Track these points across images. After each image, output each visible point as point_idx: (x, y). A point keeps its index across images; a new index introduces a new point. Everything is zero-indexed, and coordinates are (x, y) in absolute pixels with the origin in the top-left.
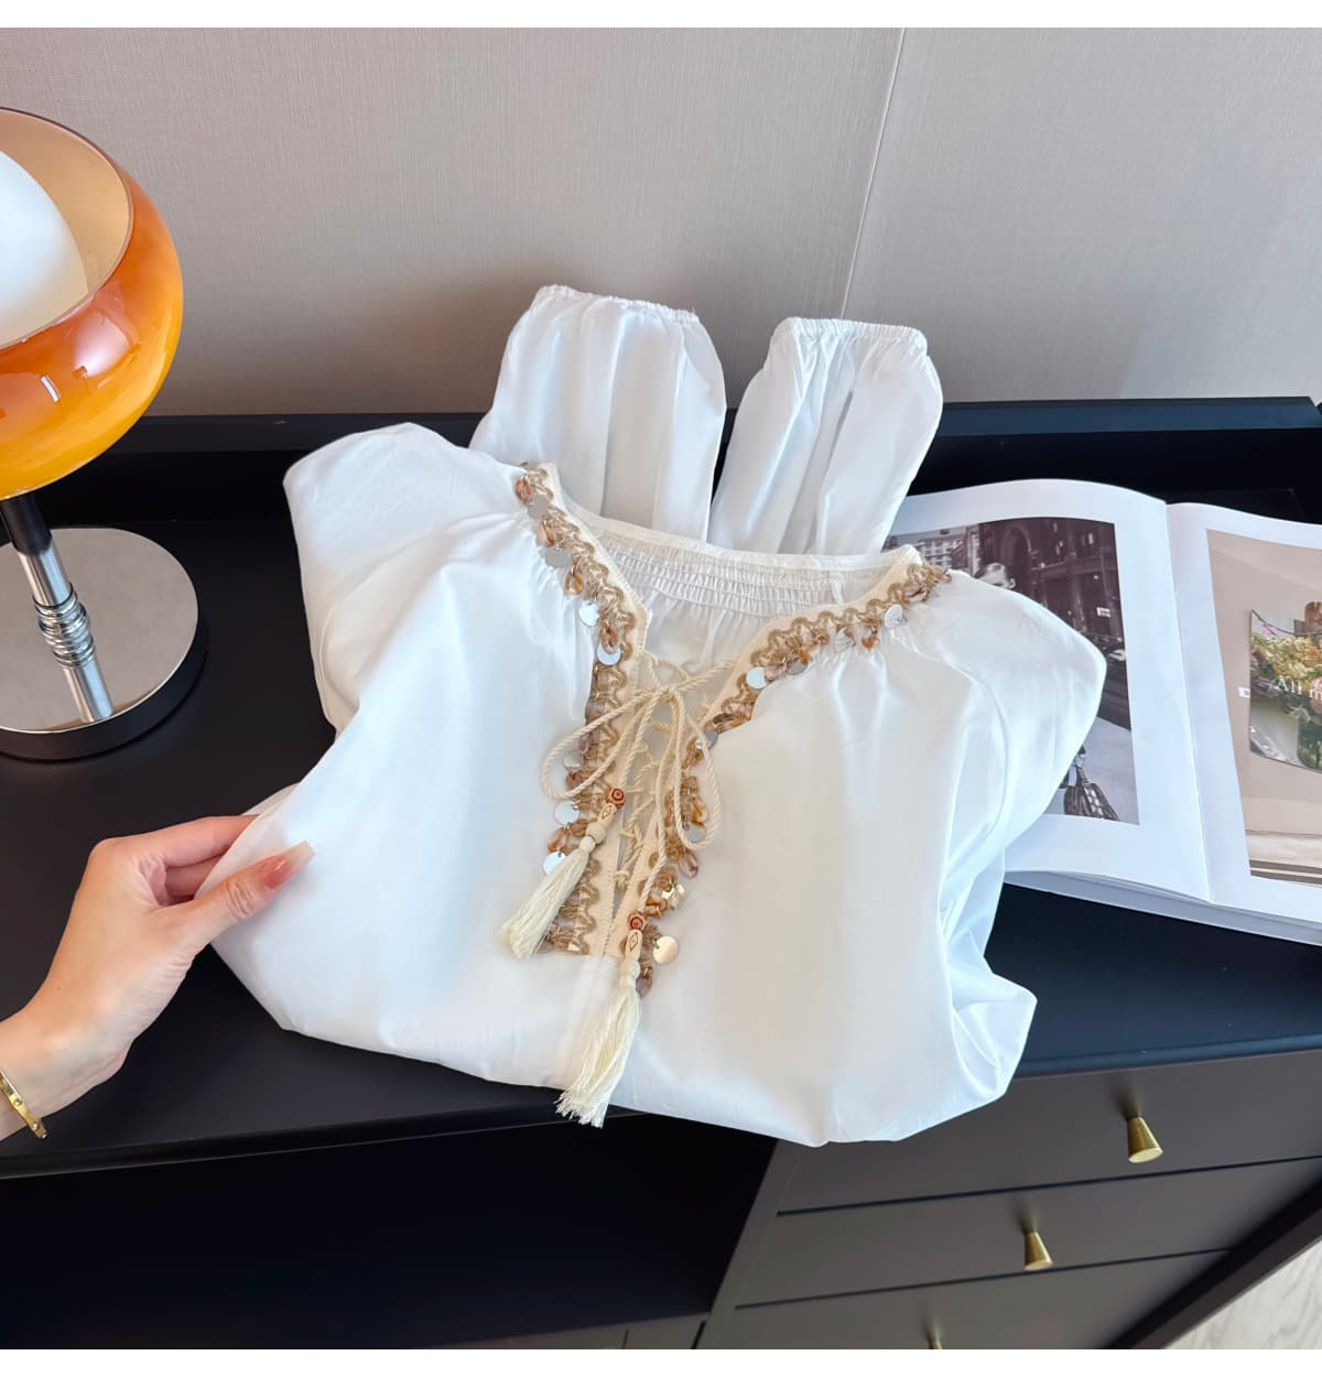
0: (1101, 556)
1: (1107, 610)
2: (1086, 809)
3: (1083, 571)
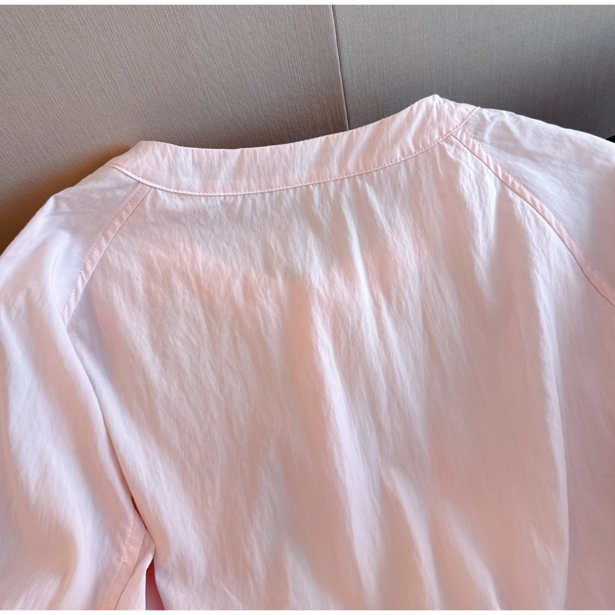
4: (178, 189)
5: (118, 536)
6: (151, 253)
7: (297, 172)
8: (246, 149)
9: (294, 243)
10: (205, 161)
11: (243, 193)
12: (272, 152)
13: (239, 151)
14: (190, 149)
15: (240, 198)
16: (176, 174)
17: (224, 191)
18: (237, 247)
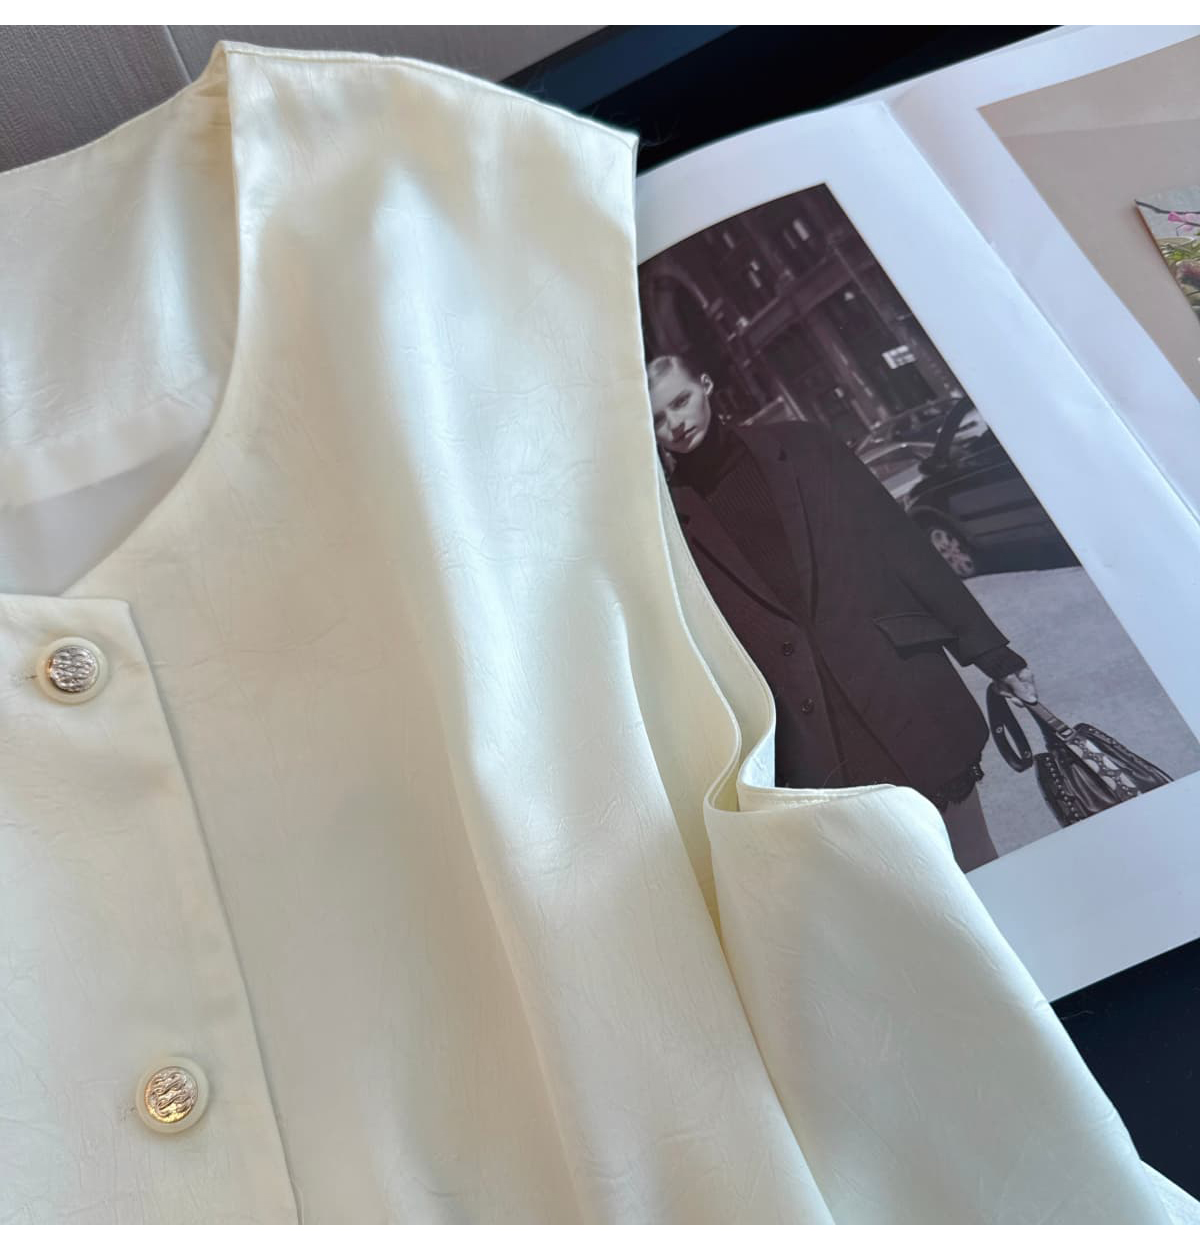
0: (837, 252)
1: (903, 349)
2: (1098, 793)
3: (820, 298)
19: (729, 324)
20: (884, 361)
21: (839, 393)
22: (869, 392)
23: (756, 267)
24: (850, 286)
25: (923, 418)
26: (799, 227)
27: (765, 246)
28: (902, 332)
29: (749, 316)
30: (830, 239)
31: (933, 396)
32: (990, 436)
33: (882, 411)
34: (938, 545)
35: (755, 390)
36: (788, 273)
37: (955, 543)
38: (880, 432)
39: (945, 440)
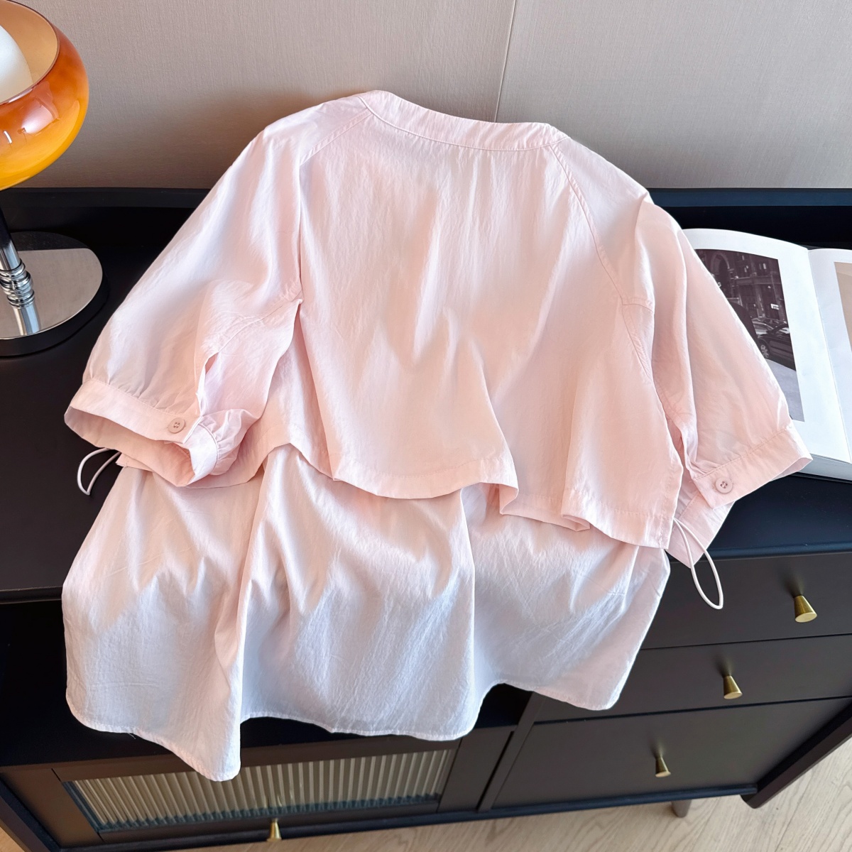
0: (772, 276)
1: (777, 306)
3: (761, 284)
4: (385, 119)
5: (286, 285)
6: (355, 152)
7: (455, 136)
8: (431, 111)
9: (439, 174)
10: (406, 108)
11: (420, 135)
12: (445, 118)
13: (427, 110)
14: (401, 99)
15: (417, 137)
16: (388, 111)
17: (410, 130)
18: (405, 165)
19: (733, 276)
20: (770, 306)
21: (755, 305)
22: (763, 309)
23: (747, 267)
24: (770, 285)
25: (773, 322)
26: (764, 265)
27: (752, 265)
28: (779, 302)
29: (740, 276)
30: (771, 272)
31: (779, 319)
32: (789, 335)
33: (764, 315)
34: (762, 348)
35: (732, 293)
36: (755, 273)
37: (767, 350)
38: (760, 319)
39: (776, 330)
